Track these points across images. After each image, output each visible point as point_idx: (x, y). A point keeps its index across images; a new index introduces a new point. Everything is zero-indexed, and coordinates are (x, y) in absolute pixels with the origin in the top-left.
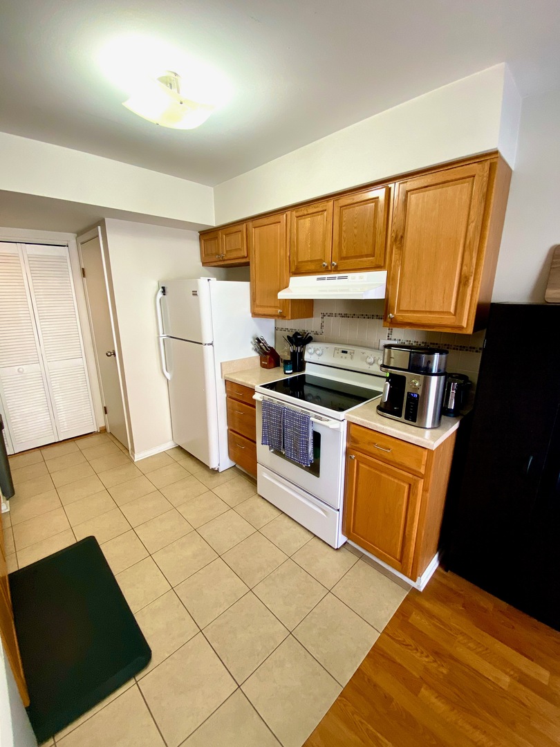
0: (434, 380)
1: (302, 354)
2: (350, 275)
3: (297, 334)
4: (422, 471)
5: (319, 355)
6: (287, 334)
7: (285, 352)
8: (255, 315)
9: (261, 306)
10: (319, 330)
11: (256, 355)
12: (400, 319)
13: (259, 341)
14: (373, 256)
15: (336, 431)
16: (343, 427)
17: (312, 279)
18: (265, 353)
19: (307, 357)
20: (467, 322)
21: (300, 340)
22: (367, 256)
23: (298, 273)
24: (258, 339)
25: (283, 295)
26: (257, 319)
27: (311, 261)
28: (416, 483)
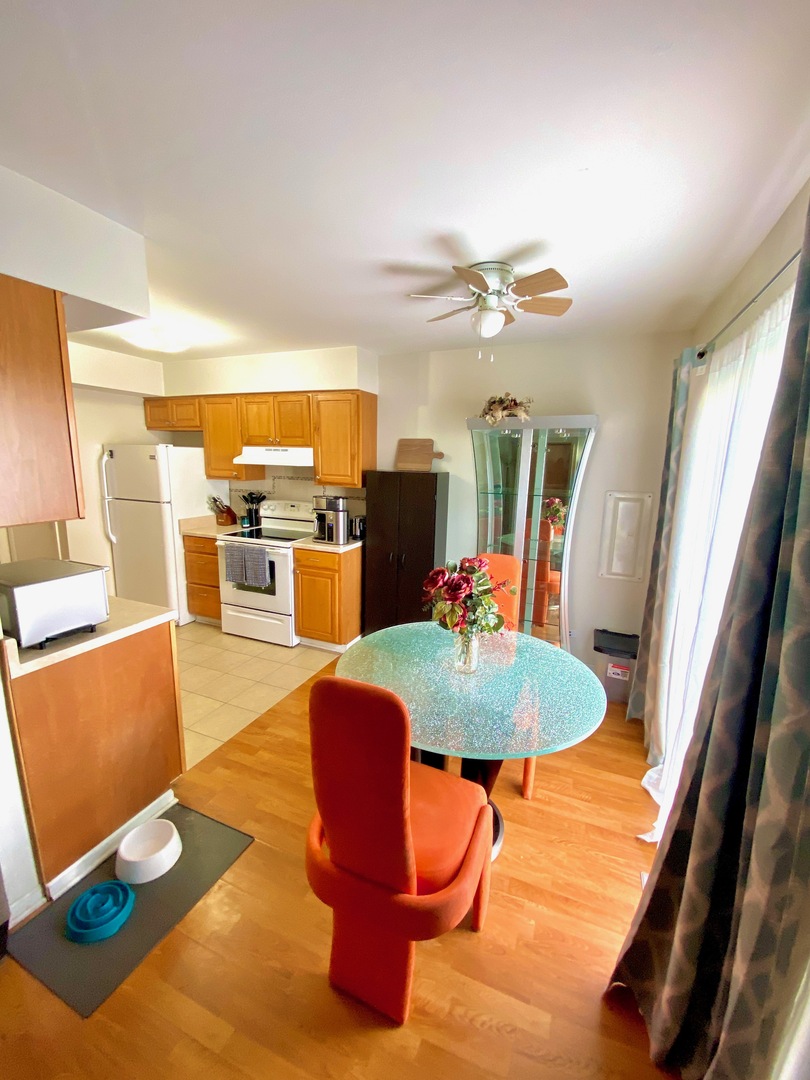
0: (341, 514)
1: (257, 511)
2: (290, 449)
3: (251, 494)
4: (337, 568)
5: (273, 510)
6: (241, 494)
7: (241, 509)
8: (209, 476)
9: (215, 469)
10: (271, 490)
11: (211, 514)
12: (323, 480)
13: (215, 500)
14: (302, 437)
15: (285, 555)
16: (290, 552)
17: (261, 450)
18: (222, 512)
19: (262, 513)
20: (358, 481)
21: (255, 499)
22: (299, 437)
23: (249, 443)
24: (214, 499)
25: (237, 461)
26: (212, 481)
27: (260, 436)
28: (334, 576)
